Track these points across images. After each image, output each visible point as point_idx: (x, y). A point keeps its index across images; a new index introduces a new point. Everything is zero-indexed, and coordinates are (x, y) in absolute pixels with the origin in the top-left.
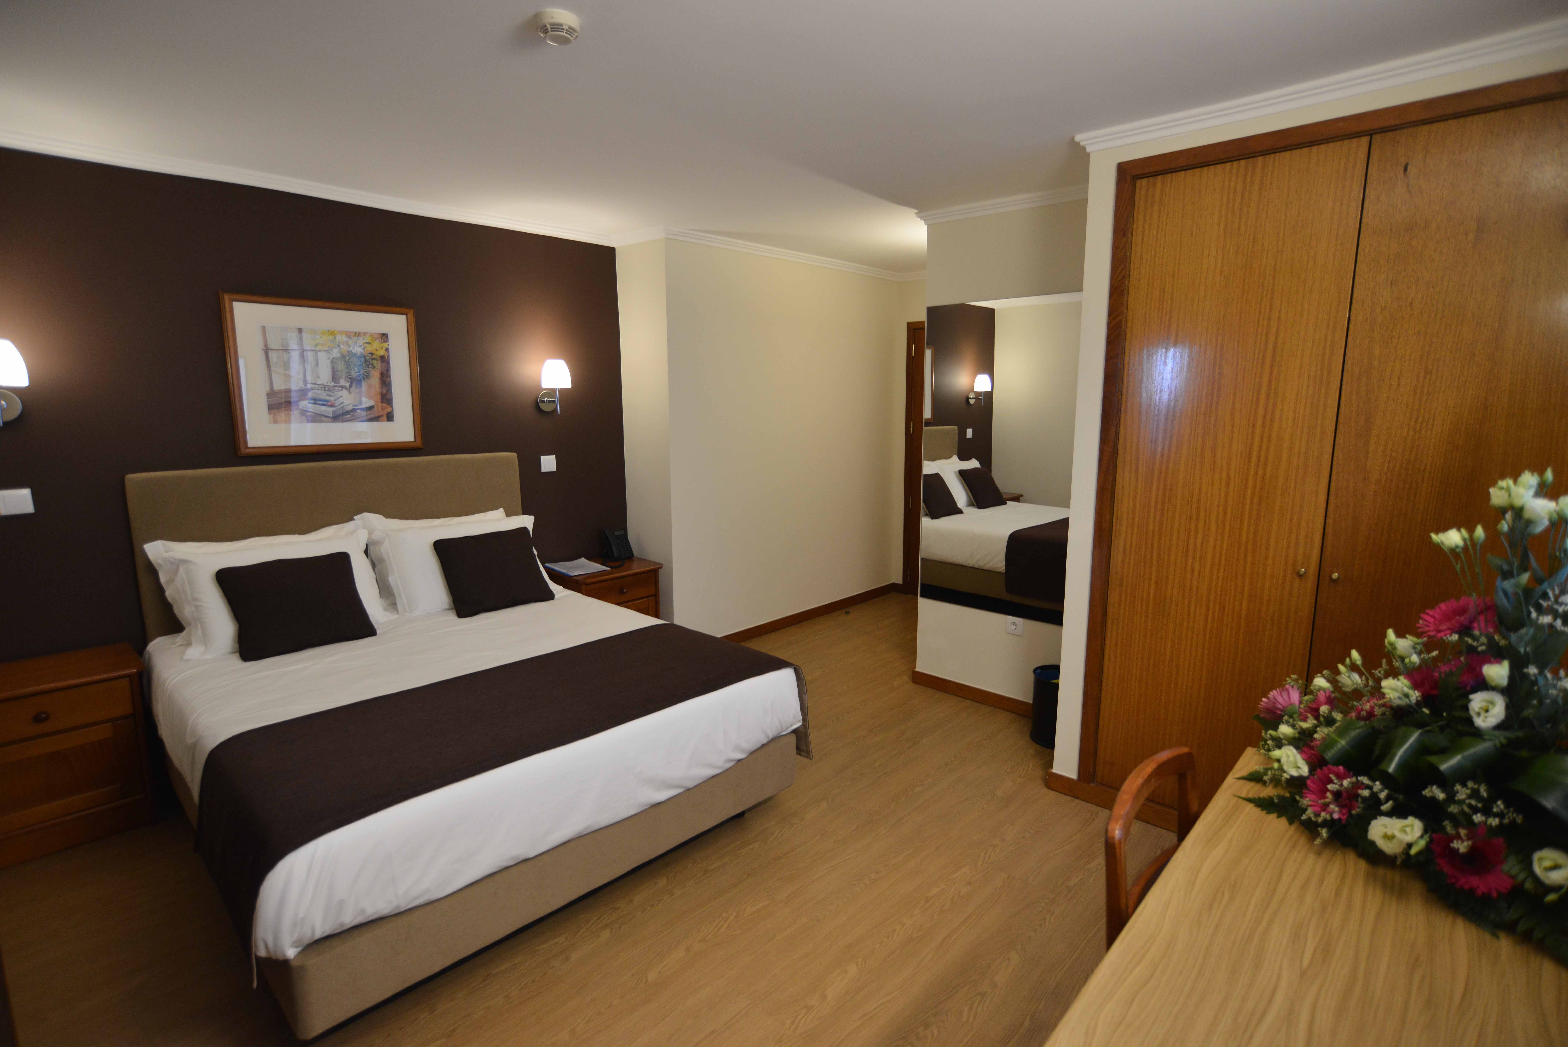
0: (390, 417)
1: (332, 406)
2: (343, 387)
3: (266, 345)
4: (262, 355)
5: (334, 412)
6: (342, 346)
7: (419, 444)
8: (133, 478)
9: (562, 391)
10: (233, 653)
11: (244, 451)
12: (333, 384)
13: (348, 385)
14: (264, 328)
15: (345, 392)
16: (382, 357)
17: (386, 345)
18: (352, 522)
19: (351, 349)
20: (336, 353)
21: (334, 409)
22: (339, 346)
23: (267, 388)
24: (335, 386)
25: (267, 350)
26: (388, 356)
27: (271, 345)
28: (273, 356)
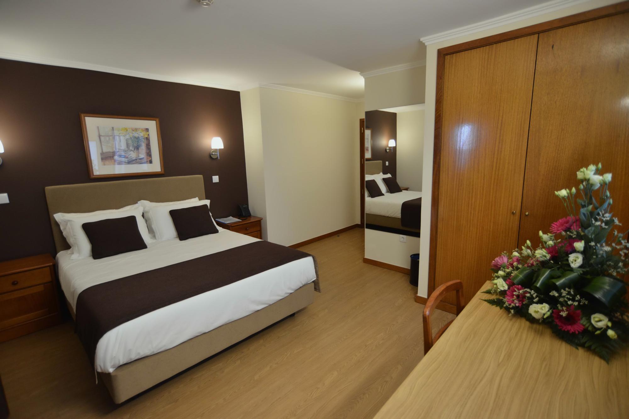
0: (151, 162)
1: (127, 158)
2: (131, 150)
3: (99, 134)
4: (98, 137)
5: (128, 160)
6: (130, 134)
7: (163, 172)
8: (48, 188)
9: (220, 150)
10: (90, 256)
11: (92, 177)
12: (127, 149)
13: (133, 149)
14: (98, 127)
15: (132, 152)
16: (147, 138)
17: (148, 133)
18: (137, 204)
19: (134, 135)
20: (128, 137)
21: (128, 159)
22: (129, 134)
23: (100, 151)
24: (127, 150)
25: (100, 136)
26: (149, 137)
27: (102, 134)
28: (102, 138)
